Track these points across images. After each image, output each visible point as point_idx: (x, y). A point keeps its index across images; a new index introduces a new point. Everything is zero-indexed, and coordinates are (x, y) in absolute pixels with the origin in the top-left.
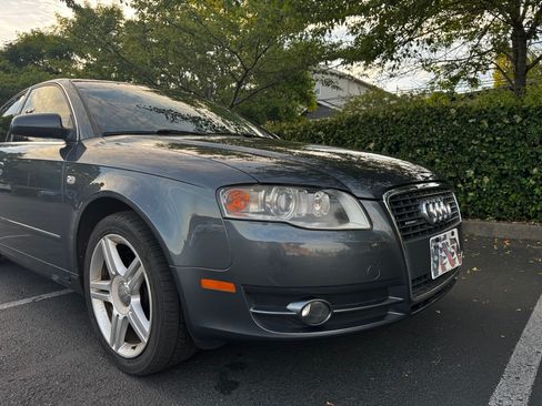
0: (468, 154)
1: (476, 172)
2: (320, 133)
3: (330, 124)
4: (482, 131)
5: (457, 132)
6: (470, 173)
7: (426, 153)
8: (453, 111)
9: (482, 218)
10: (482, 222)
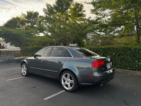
0: (136, 58)
1: (138, 61)
2: (101, 50)
3: (103, 48)
4: (139, 53)
5: (134, 53)
6: (137, 61)
7: (126, 57)
8: (133, 48)
9: (139, 71)
10: (139, 72)
